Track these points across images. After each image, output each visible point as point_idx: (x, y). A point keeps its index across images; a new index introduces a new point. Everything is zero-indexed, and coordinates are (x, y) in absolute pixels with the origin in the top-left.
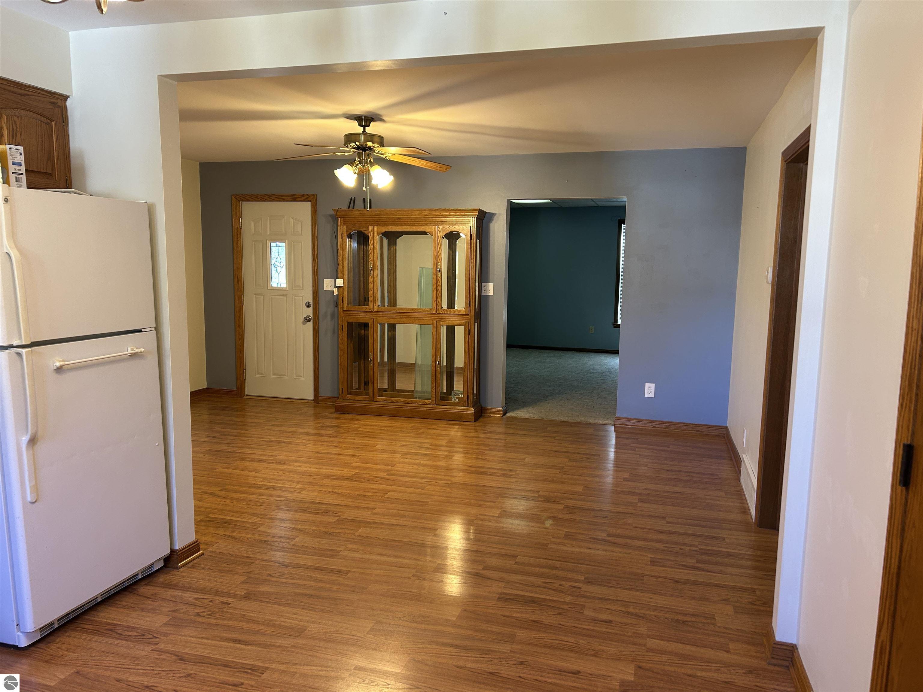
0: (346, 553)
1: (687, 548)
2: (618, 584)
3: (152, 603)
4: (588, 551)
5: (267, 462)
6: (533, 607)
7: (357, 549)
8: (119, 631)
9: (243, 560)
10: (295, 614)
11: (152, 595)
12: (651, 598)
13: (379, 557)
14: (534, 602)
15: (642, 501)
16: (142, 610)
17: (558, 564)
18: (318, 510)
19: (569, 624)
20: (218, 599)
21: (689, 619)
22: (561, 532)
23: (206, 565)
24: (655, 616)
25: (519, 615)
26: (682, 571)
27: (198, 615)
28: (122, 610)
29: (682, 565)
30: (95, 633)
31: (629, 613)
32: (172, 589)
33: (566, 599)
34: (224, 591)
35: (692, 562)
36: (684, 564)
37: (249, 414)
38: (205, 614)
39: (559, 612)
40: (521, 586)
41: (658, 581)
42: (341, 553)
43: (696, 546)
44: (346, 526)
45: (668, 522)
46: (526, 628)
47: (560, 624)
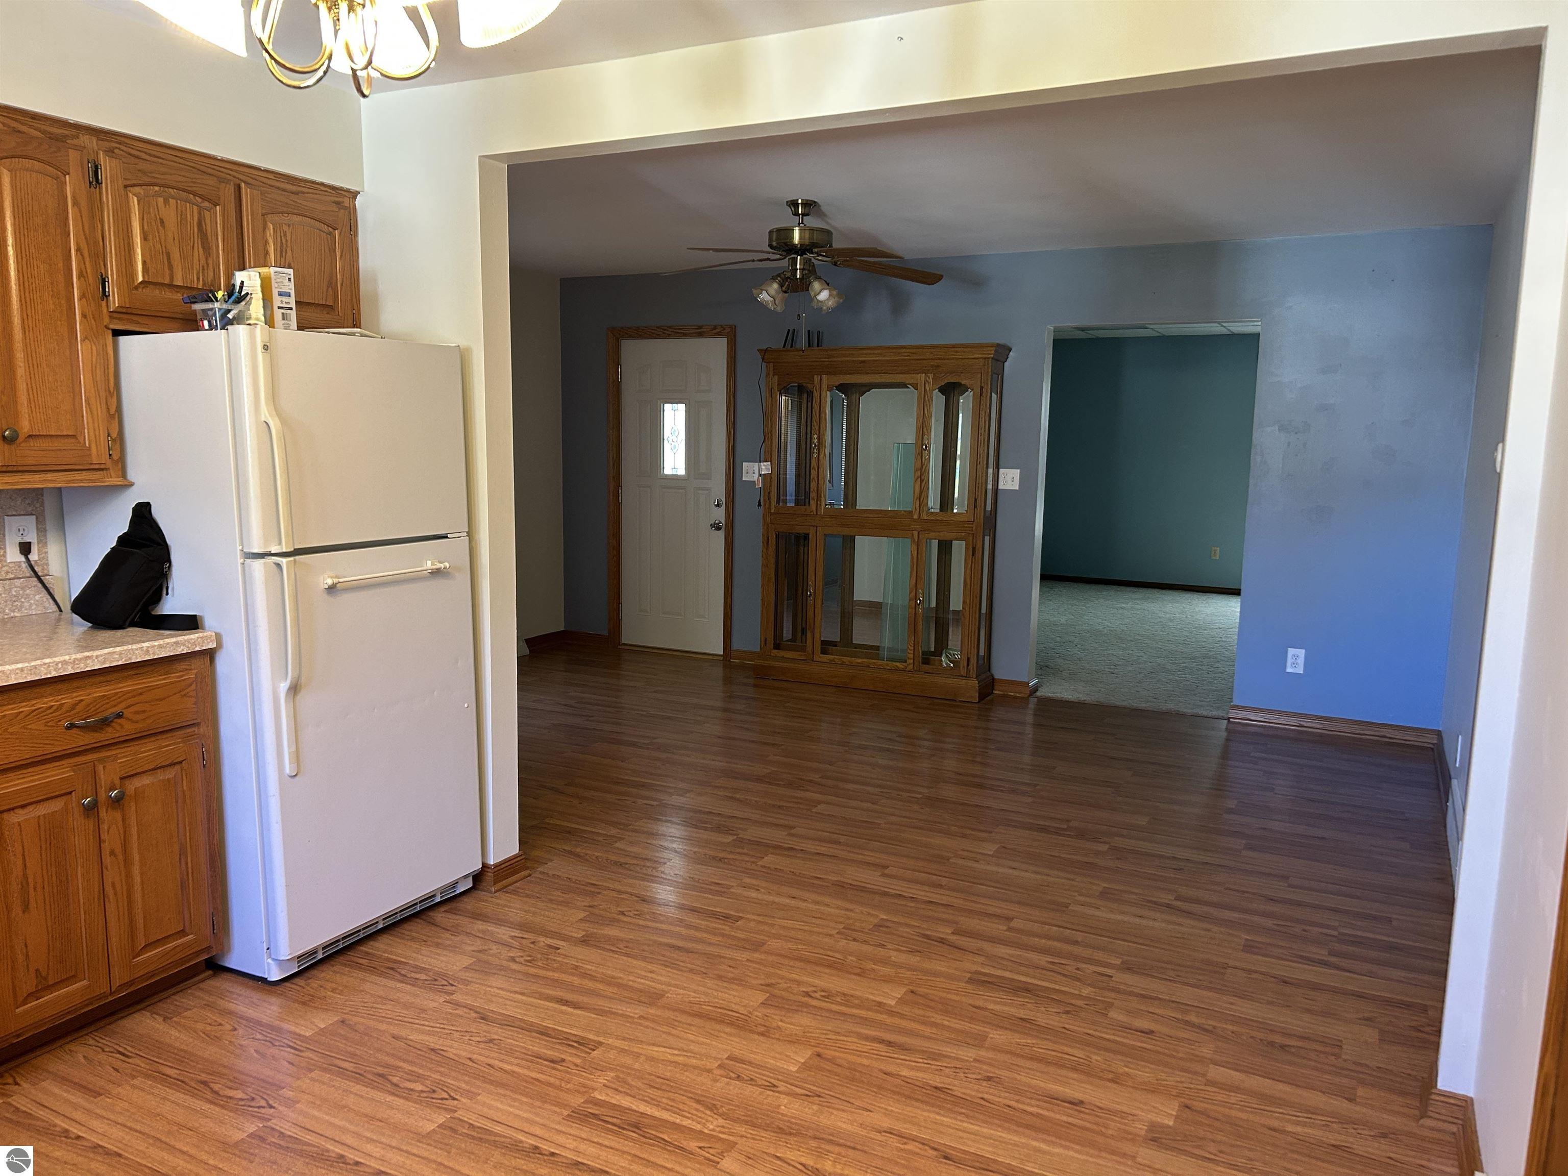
0: (739, 891)
1: (1316, 930)
2: (1178, 976)
3: (453, 937)
4: (1138, 920)
5: (640, 747)
6: (1025, 997)
7: (758, 885)
8: (403, 972)
9: (587, 888)
10: (651, 972)
11: (453, 926)
12: (1232, 1004)
13: (788, 901)
14: (1028, 991)
15: (1251, 848)
16: (437, 945)
17: (1079, 937)
18: (706, 823)
19: (1079, 1029)
20: (543, 941)
21: (1293, 1042)
22: (1095, 887)
23: (532, 891)
24: (1233, 1032)
25: (997, 1007)
26: (1300, 965)
27: (513, 959)
28: (409, 943)
29: (1301, 957)
30: (371, 971)
31: (1187, 1023)
32: (481, 920)
33: (1083, 991)
34: (553, 929)
35: (1321, 953)
36: (1304, 954)
37: (625, 673)
38: (522, 960)
39: (1067, 1009)
40: (1010, 964)
41: (1249, 978)
42: (732, 890)
43: (1334, 928)
44: (745, 851)
45: (1290, 886)
46: (1006, 1029)
47: (1064, 1028)
